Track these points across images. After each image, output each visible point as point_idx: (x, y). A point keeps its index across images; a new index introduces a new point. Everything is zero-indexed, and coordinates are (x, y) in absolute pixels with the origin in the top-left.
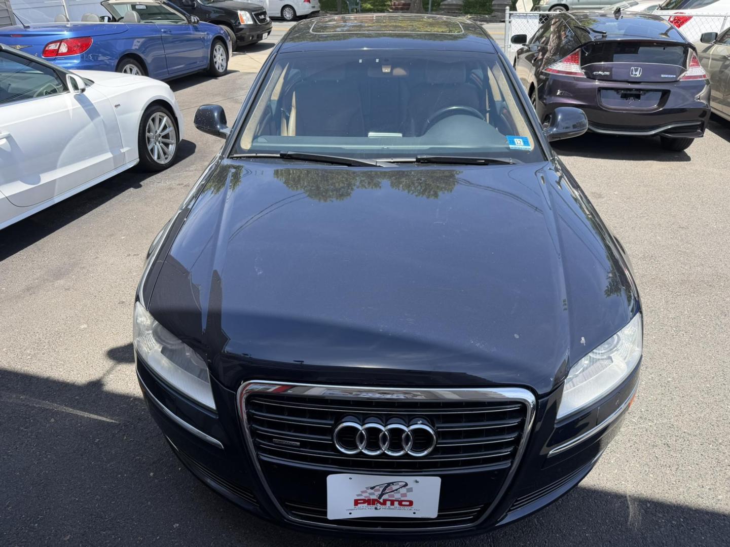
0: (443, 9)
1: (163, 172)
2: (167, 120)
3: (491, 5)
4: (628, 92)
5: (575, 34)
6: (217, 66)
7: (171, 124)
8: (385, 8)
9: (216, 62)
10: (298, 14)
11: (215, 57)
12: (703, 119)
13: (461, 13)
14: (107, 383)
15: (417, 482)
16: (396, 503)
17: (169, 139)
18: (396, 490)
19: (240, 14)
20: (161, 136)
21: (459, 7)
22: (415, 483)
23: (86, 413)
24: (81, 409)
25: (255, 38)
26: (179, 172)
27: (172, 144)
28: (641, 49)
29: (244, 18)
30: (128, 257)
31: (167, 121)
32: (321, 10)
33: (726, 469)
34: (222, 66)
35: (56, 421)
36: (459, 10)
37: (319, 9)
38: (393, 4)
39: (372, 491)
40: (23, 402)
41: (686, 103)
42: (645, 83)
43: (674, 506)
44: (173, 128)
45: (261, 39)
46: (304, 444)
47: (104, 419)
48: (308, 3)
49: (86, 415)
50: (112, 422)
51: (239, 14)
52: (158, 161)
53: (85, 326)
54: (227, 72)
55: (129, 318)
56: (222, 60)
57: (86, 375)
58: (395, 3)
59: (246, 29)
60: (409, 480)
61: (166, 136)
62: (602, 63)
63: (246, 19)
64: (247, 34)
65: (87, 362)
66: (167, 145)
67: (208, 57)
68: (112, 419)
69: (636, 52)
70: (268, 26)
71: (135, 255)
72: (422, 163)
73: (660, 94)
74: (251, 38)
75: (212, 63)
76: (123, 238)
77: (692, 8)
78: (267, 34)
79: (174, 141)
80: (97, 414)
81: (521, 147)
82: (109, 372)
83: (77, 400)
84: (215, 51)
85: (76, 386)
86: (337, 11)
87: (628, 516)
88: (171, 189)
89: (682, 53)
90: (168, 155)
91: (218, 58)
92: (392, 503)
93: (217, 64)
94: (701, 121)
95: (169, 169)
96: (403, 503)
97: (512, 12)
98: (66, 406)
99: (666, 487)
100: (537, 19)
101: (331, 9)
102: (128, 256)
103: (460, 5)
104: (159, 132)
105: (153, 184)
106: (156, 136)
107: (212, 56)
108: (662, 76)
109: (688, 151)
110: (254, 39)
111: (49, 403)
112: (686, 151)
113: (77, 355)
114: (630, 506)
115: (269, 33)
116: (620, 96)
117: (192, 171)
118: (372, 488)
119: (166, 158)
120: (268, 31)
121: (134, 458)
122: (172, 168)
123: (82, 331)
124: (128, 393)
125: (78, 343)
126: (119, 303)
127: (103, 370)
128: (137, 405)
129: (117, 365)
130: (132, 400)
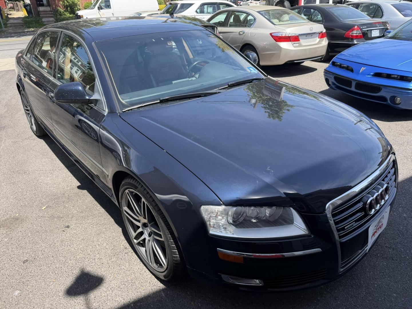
3: (42, 22)
18: (381, 221)
53: (18, 292)
55: (49, 267)
60: (384, 213)
72: (231, 87)
81: (254, 72)
82: (88, 303)
96: (381, 226)
118: (375, 227)
123: (21, 296)
124: (124, 304)
125: (30, 306)
126: (24, 263)
127: (82, 306)
128: (141, 305)
129: (89, 296)
130: (133, 306)
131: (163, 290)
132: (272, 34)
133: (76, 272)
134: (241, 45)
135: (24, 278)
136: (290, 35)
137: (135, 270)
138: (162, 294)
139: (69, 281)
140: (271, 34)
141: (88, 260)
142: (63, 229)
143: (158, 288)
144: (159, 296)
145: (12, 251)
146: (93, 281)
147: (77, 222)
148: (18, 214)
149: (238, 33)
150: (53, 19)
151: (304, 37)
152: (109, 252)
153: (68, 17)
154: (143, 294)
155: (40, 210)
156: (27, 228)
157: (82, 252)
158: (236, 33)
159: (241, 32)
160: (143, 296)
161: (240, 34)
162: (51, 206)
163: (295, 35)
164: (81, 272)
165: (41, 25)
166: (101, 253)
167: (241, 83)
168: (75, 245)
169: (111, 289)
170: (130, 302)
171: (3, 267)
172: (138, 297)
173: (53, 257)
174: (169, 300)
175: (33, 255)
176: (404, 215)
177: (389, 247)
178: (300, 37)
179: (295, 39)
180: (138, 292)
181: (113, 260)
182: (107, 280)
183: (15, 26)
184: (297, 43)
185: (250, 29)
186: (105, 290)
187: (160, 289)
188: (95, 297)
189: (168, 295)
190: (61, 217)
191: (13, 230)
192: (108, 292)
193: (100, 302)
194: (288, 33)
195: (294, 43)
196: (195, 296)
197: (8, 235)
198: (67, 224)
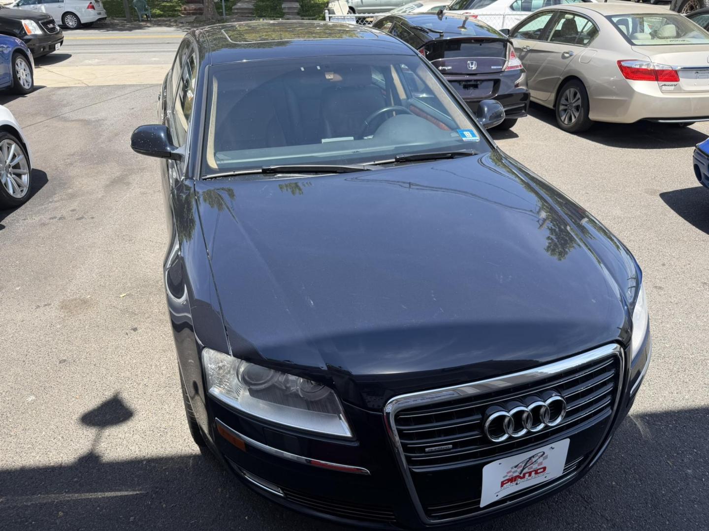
0: (236, 13)
1: (23, 207)
2: (15, 147)
3: (281, 8)
4: (469, 83)
5: (415, 34)
6: (21, 82)
7: (20, 152)
8: (176, 13)
9: (20, 78)
10: (82, 22)
11: (18, 72)
12: (526, 102)
13: (255, 17)
14: (104, 454)
15: (552, 448)
16: (533, 473)
17: (20, 169)
18: (535, 461)
19: (25, 24)
20: (12, 166)
21: (251, 11)
22: (551, 449)
23: (99, 494)
24: (89, 491)
25: (47, 49)
26: (42, 205)
27: (25, 174)
28: (463, 45)
29: (31, 28)
30: (38, 310)
31: (15, 150)
32: (109, 16)
33: (678, 375)
34: (27, 82)
35: (66, 514)
36: (252, 13)
37: (106, 16)
38: (183, 9)
39: (516, 469)
40: (7, 505)
41: (510, 90)
42: (480, 75)
43: (663, 413)
44: (23, 156)
45: (54, 49)
46: (455, 445)
47: (126, 493)
48: (92, 9)
49: (100, 495)
50: (137, 494)
51: (23, 23)
52: (15, 196)
53: (33, 397)
54: (34, 89)
55: (83, 377)
56: (26, 75)
57: (70, 452)
58: (185, 8)
59: (34, 39)
60: (546, 449)
61: (17, 166)
62: (440, 59)
63: (32, 28)
64: (37, 45)
65: (62, 437)
66: (19, 175)
67: (10, 74)
68: (135, 490)
69: (458, 49)
70: (59, 36)
71: (45, 305)
72: (401, 162)
73: (492, 83)
74: (42, 49)
75: (16, 79)
76: (18, 288)
77: (476, 8)
78: (59, 44)
79: (26, 171)
80: (111, 490)
81: (471, 138)
82: (97, 440)
83: (77, 482)
84: (16, 65)
85: (65, 467)
86: (125, 17)
87: (640, 432)
88: (44, 224)
89: (502, 47)
90: (22, 187)
91: (21, 73)
92: (530, 473)
93: (21, 80)
94: (525, 103)
95: (28, 203)
96: (539, 471)
97: (331, 15)
98: (66, 493)
99: (651, 401)
100: (354, 20)
101: (117, 16)
102: (37, 308)
103: (252, 9)
104: (8, 162)
105: (18, 222)
106: (6, 168)
107: (15, 72)
108: (492, 67)
109: (513, 129)
110: (45, 50)
111: (43, 496)
112: (512, 129)
113: (44, 433)
114: (637, 423)
115: (62, 43)
116: (462, 87)
117: (58, 201)
118: (516, 467)
119: (22, 191)
120: (60, 41)
121: (188, 523)
122: (31, 200)
123: (33, 405)
124: (136, 458)
125: (35, 420)
126: (60, 363)
127: (88, 441)
128: (155, 466)
129: (103, 431)
130: (146, 463)
131: (195, 457)
132: (622, 63)
133: (108, 395)
134: (562, 78)
135: (49, 382)
136: (657, 68)
137: (178, 415)
138: (189, 462)
139: (92, 403)
140: (619, 62)
141: (131, 383)
142: (127, 331)
143: (191, 451)
144: (185, 463)
145: (57, 344)
146: (120, 413)
147: (150, 326)
148: (89, 296)
149: (561, 54)
150: (298, 5)
151: (693, 73)
152: (162, 380)
153: (321, 2)
154: (167, 452)
155: (117, 297)
156: (89, 318)
157: (130, 370)
158: (558, 54)
159: (567, 53)
160: (164, 456)
161: (564, 57)
162: (132, 295)
163: (670, 69)
164: (114, 396)
165: (279, 14)
166: (153, 378)
167: (427, 158)
168: (129, 357)
169: (133, 431)
170: (145, 457)
171: (36, 361)
172: (158, 455)
173: (95, 365)
174: (192, 474)
175: (75, 356)
176: (689, 471)
177: (609, 518)
178: (680, 74)
179: (668, 76)
180: (162, 447)
181: (160, 392)
182: (137, 417)
183: (242, 13)
184: (672, 85)
185: (584, 48)
186: (126, 430)
187: (192, 454)
188: (109, 436)
189: (197, 465)
190: (135, 314)
191: (74, 315)
192: (127, 435)
193: (110, 444)
194: (655, 64)
195: (665, 85)
196: (230, 481)
197: (64, 320)
198: (136, 326)
